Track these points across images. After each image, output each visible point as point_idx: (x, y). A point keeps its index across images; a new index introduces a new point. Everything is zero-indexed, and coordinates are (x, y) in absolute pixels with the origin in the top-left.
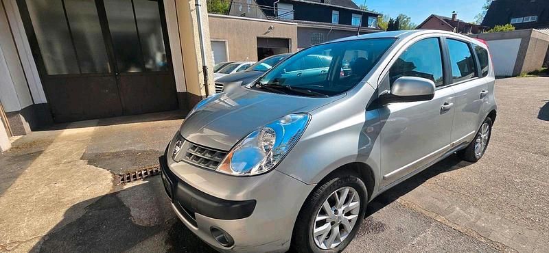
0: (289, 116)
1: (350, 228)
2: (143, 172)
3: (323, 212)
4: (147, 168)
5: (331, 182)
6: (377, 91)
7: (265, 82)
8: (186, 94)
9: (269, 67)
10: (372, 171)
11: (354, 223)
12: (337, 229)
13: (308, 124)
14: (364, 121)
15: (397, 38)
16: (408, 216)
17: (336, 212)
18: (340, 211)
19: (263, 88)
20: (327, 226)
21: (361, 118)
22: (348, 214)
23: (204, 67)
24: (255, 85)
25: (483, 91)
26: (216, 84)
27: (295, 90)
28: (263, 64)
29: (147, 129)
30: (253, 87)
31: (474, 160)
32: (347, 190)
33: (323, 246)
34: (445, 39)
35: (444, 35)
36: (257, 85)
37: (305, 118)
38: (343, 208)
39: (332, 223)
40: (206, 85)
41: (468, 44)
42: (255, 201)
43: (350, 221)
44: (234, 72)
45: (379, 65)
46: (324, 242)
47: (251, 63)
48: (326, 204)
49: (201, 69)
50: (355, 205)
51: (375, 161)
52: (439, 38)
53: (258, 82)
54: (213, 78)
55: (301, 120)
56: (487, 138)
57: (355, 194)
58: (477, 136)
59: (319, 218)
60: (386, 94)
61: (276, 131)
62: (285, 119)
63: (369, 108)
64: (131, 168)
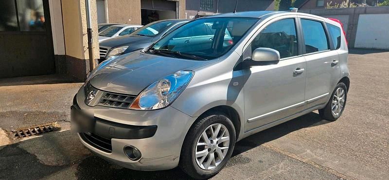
0: (179, 72)
1: (222, 156)
2: (36, 130)
3: (202, 140)
4: (39, 126)
5: (208, 118)
6: (242, 57)
7: (157, 48)
8: (65, 58)
9: (156, 32)
10: (238, 114)
11: (225, 152)
12: (212, 155)
13: (192, 77)
14: (231, 77)
15: (259, 19)
16: (269, 154)
17: (212, 142)
18: (215, 141)
19: (156, 53)
20: (206, 151)
21: (229, 75)
22: (221, 145)
23: (89, 30)
24: (149, 50)
25: (334, 61)
26: (100, 48)
27: (183, 55)
28: (149, 29)
29: (25, 92)
30: (148, 52)
31: (332, 119)
32: (220, 126)
33: (202, 166)
34: (299, 20)
35: (298, 16)
36: (151, 51)
37: (191, 74)
38: (217, 140)
39: (209, 150)
40: (90, 48)
41: (322, 23)
42: (156, 127)
43: (222, 151)
44: (117, 35)
45: (244, 38)
46: (203, 163)
47: (136, 27)
48: (204, 134)
49: (85, 31)
50: (226, 138)
51: (240, 106)
52: (294, 19)
53: (151, 48)
54: (97, 40)
55: (187, 75)
56: (343, 101)
57: (226, 130)
58: (332, 97)
59: (199, 144)
60: (247, 60)
61: (171, 82)
62: (177, 74)
63: (235, 69)
64: (23, 126)
